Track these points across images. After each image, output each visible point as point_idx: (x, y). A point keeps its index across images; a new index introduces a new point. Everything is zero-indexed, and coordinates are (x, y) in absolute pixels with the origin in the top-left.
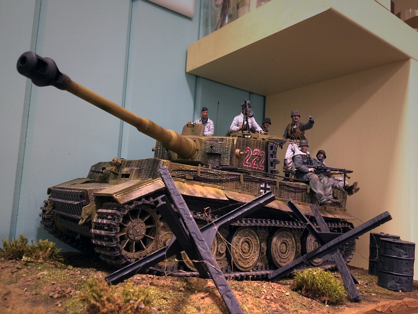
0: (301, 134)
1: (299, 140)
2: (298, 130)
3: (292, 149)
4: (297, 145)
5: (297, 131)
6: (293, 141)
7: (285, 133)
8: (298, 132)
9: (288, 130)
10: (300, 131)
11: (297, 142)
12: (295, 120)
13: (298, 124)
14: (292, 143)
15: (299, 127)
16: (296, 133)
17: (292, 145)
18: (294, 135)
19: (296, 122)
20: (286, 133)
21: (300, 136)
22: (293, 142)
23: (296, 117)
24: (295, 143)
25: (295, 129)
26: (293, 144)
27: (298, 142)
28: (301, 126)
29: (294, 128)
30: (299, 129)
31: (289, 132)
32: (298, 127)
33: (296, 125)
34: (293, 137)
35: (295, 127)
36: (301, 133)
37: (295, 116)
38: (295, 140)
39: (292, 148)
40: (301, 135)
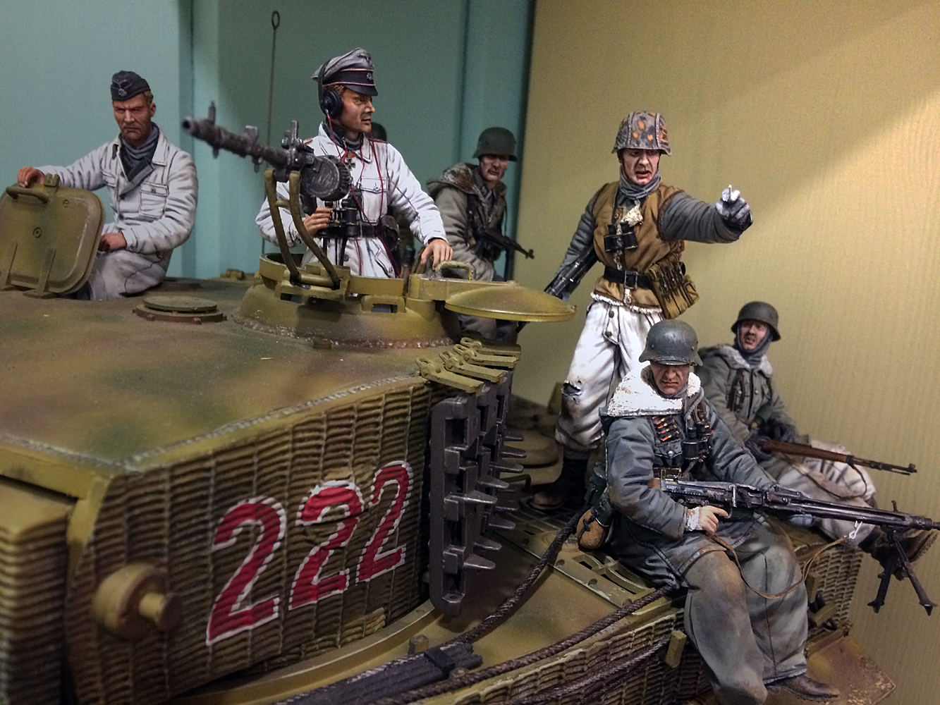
0: (666, 257)
1: (649, 293)
2: (650, 239)
3: (608, 334)
4: (635, 318)
5: (644, 243)
6: (614, 290)
7: (577, 233)
8: (647, 248)
9: (594, 226)
10: (659, 241)
11: (637, 304)
12: (635, 178)
13: (653, 202)
14: (607, 305)
15: (657, 222)
16: (638, 253)
17: (611, 315)
18: (622, 260)
19: (639, 188)
20: (585, 235)
21: (654, 269)
22: (615, 299)
23: (645, 162)
24: (625, 306)
25: (632, 228)
26: (615, 310)
27: (643, 301)
28: (667, 216)
29: (626, 226)
30: (655, 232)
31: (596, 237)
32: (651, 220)
33: (637, 207)
34: (619, 268)
35: (632, 215)
36: (663, 253)
37: (639, 153)
38: (628, 291)
39: (610, 329)
40: (664, 264)
